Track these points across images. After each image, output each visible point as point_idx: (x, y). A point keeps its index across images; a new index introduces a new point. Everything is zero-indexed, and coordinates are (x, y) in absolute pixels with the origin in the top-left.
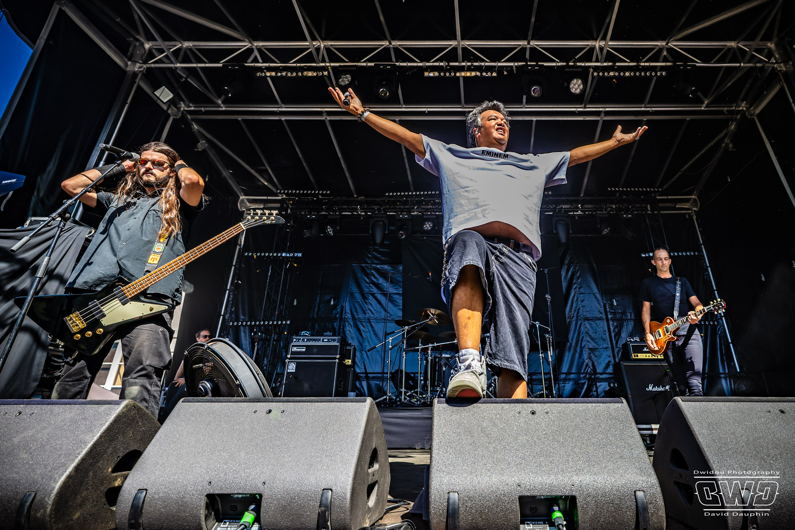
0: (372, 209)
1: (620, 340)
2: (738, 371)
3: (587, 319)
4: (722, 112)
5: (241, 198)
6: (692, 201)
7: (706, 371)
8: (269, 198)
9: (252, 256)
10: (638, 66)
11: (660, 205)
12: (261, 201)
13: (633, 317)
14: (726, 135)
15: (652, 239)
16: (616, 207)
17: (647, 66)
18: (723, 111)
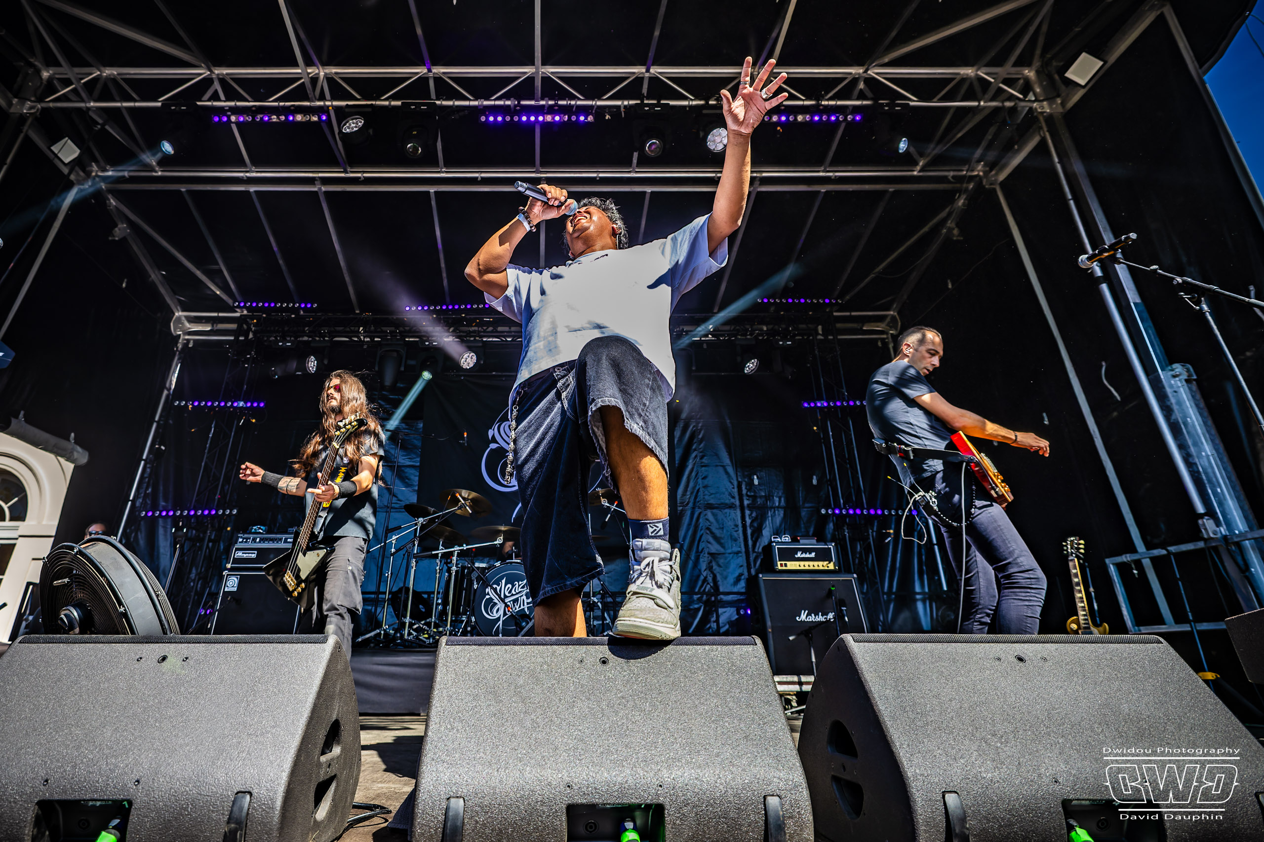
0: (382, 331)
1: (759, 540)
2: (945, 588)
3: (710, 507)
4: (943, 179)
5: (177, 314)
6: (888, 319)
7: (894, 590)
8: (221, 314)
9: (186, 406)
10: (818, 105)
11: (839, 325)
12: (207, 320)
13: (783, 503)
14: (950, 214)
15: (822, 380)
16: (767, 330)
17: (832, 106)
18: (946, 177)
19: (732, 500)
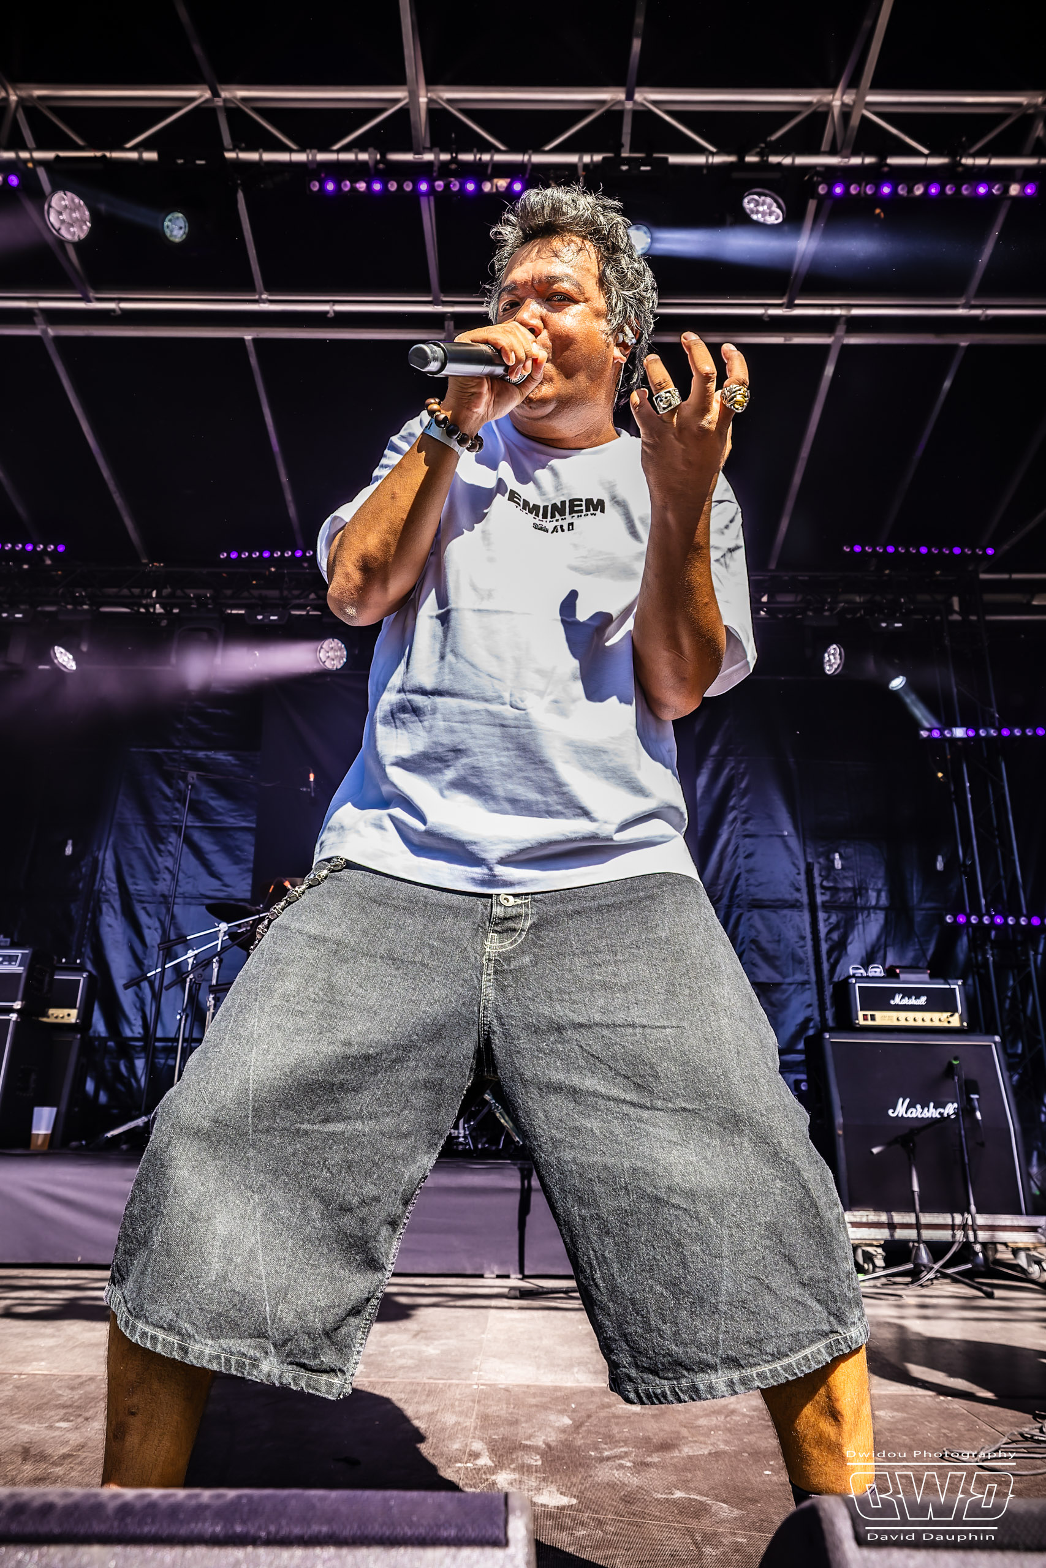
3: (757, 904)
10: (955, 167)
13: (884, 901)
17: (981, 167)
19: (797, 895)
